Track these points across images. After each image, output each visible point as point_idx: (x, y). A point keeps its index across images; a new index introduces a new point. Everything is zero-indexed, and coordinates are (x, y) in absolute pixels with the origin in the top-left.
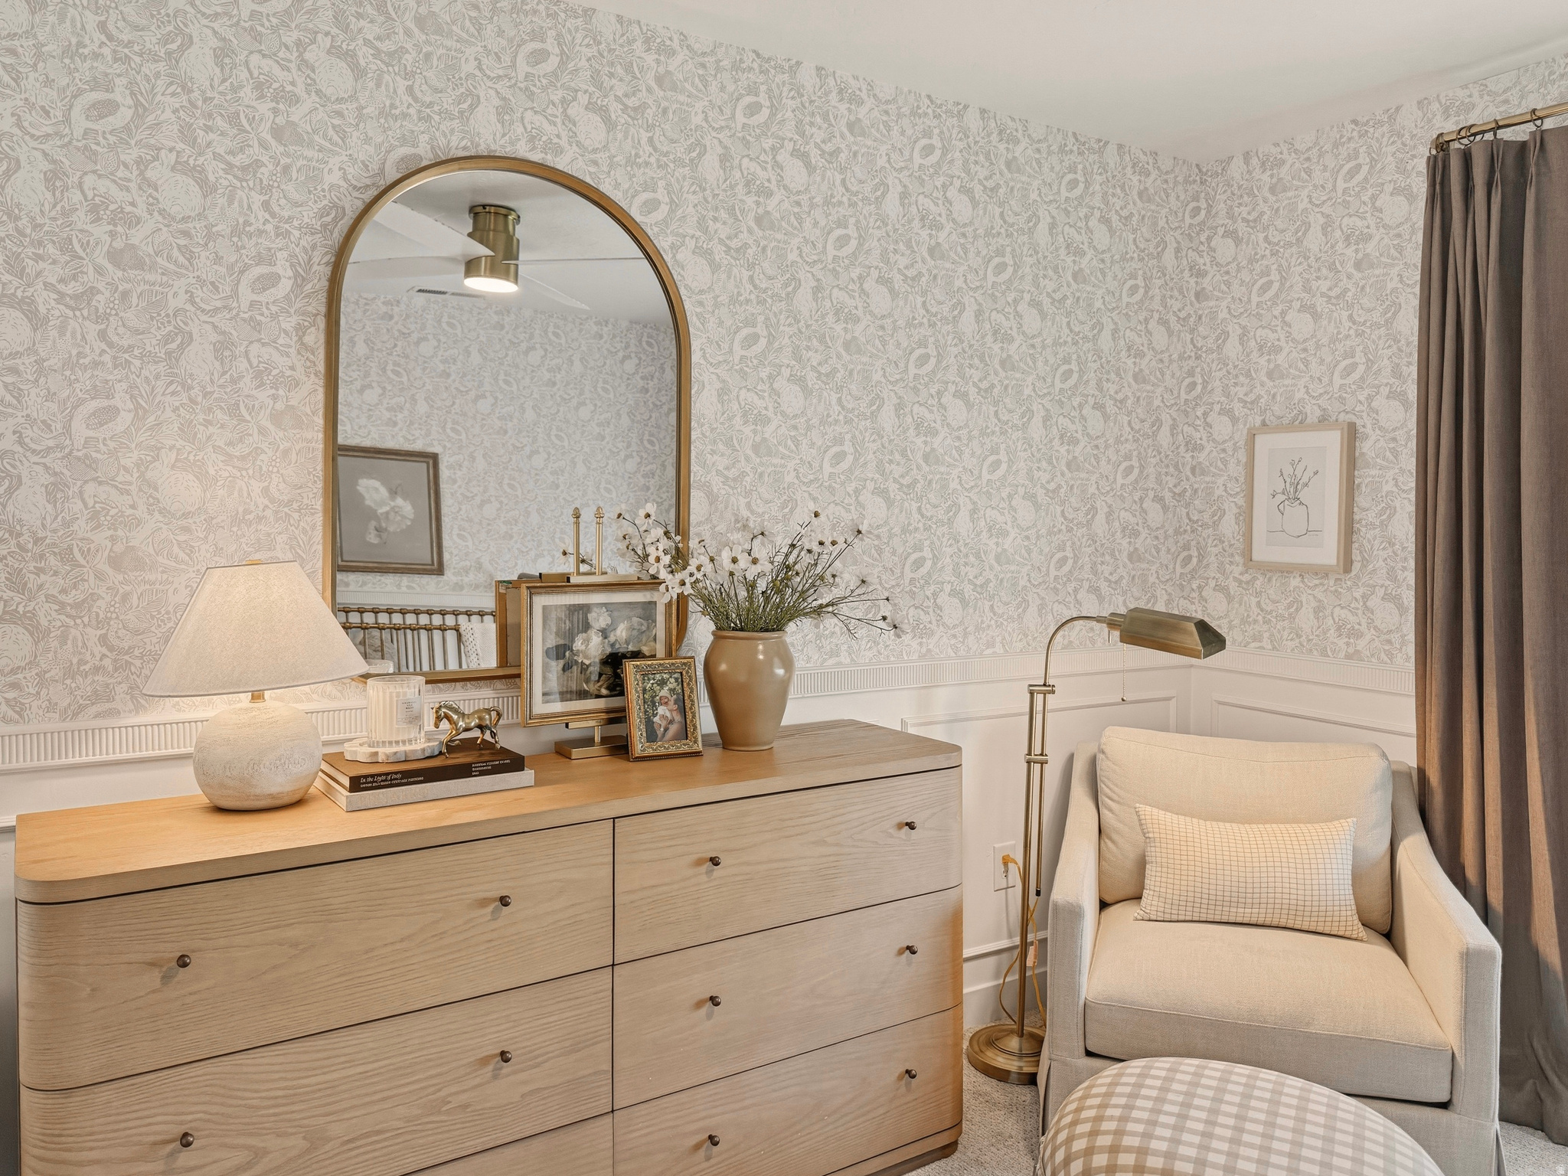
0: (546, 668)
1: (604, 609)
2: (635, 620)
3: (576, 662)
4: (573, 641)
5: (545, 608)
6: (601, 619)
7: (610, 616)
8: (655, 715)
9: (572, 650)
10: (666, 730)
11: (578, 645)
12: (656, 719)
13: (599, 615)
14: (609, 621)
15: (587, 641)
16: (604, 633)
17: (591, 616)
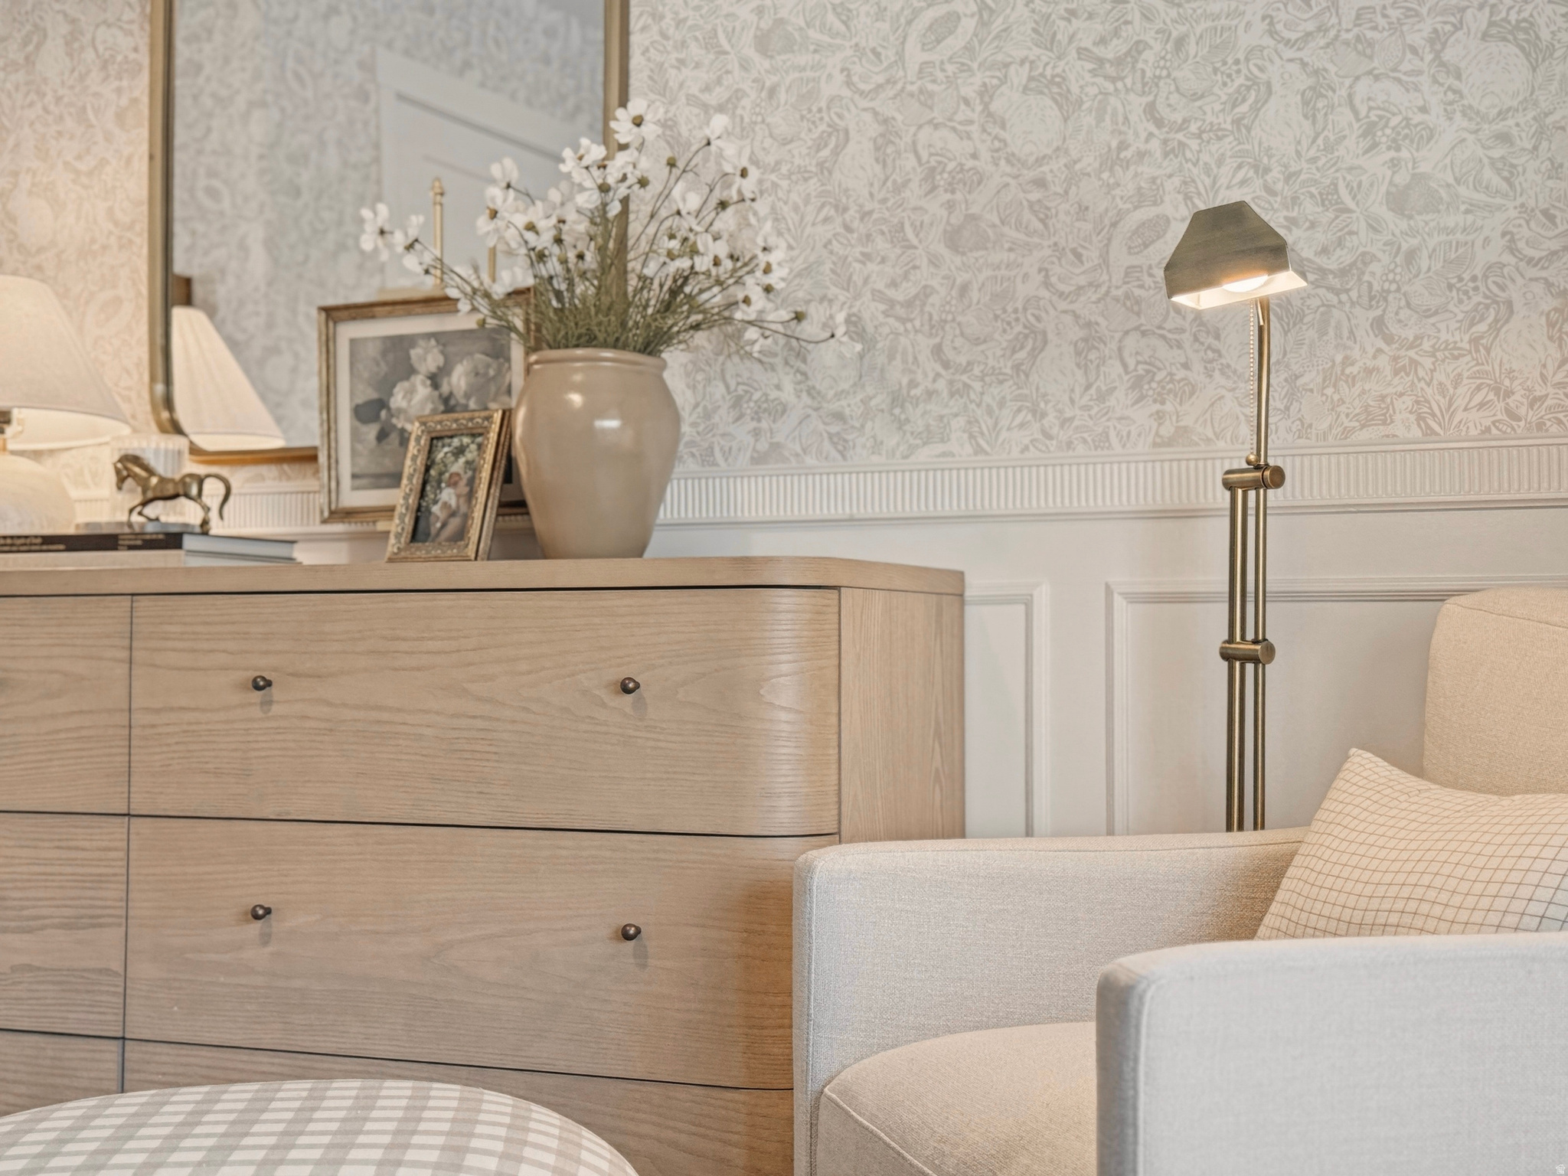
0: (355, 436)
1: (433, 342)
2: (479, 356)
3: (394, 426)
4: (391, 394)
5: (353, 342)
6: (430, 358)
7: (442, 352)
8: (435, 502)
9: (389, 409)
10: (444, 525)
11: (398, 400)
12: (435, 509)
13: (427, 351)
14: (441, 360)
15: (412, 391)
16: (434, 380)
17: (415, 353)
